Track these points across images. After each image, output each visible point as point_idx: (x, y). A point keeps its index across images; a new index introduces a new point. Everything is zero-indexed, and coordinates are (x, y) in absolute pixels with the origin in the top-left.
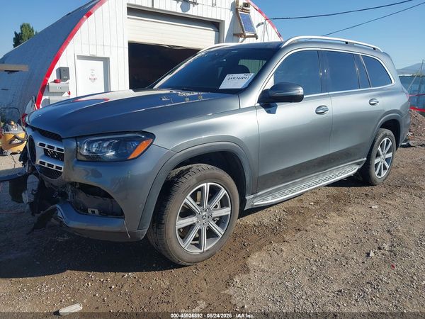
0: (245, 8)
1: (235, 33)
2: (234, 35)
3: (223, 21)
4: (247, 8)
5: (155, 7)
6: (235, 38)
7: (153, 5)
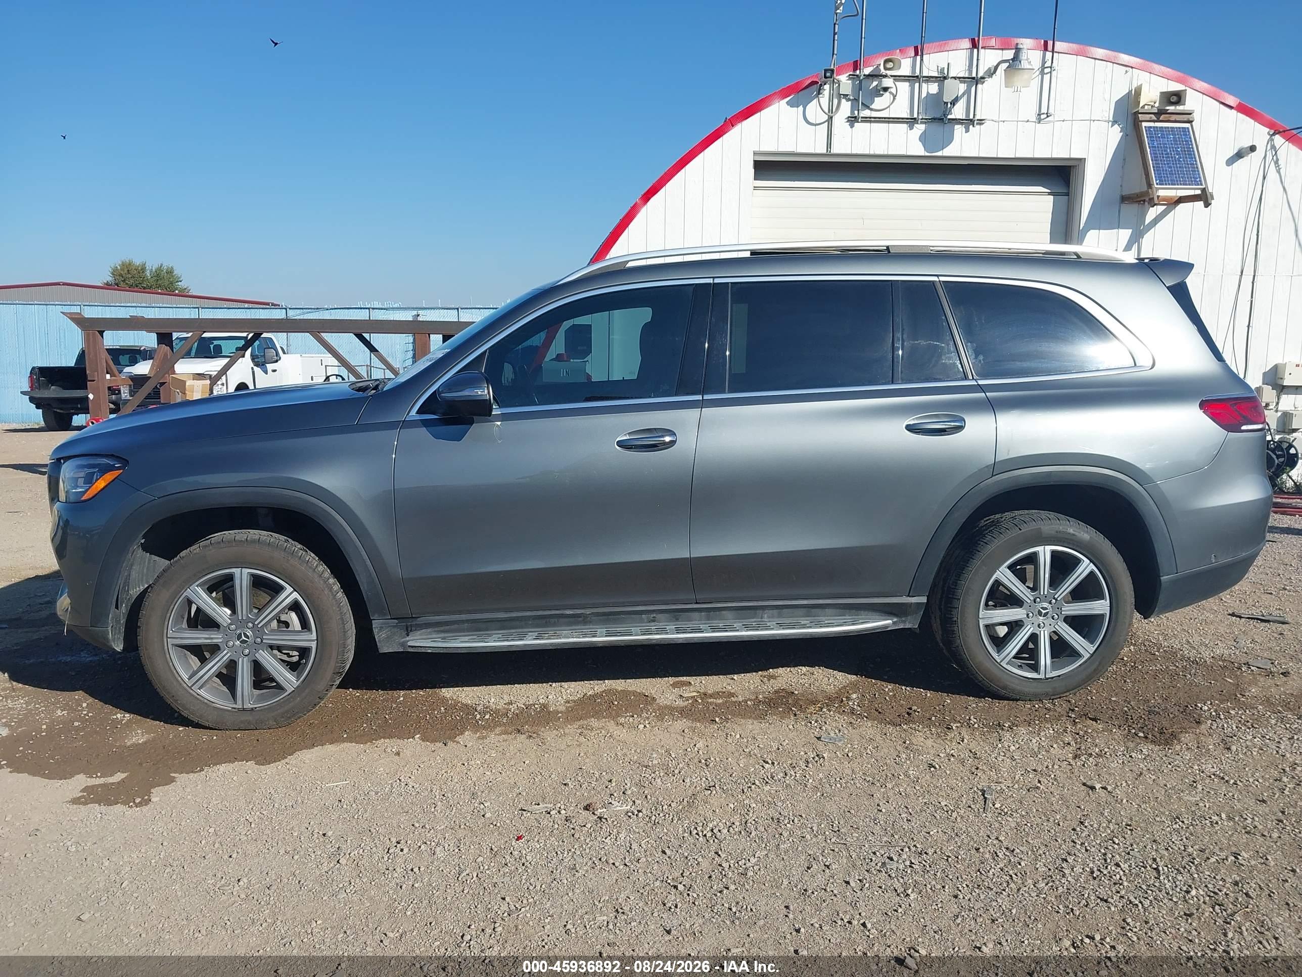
0: (1171, 108)
1: (1126, 192)
2: (1125, 199)
3: (1082, 161)
4: (1180, 108)
5: (835, 150)
6: (1130, 209)
7: (829, 144)
